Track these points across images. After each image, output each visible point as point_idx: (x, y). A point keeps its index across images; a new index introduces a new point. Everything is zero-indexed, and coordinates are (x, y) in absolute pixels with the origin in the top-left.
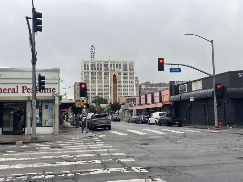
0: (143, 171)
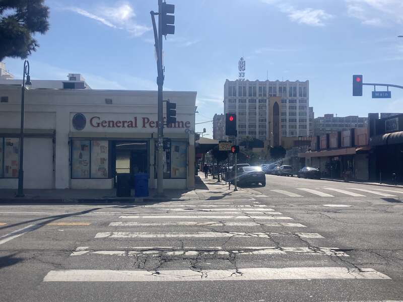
0: (340, 254)
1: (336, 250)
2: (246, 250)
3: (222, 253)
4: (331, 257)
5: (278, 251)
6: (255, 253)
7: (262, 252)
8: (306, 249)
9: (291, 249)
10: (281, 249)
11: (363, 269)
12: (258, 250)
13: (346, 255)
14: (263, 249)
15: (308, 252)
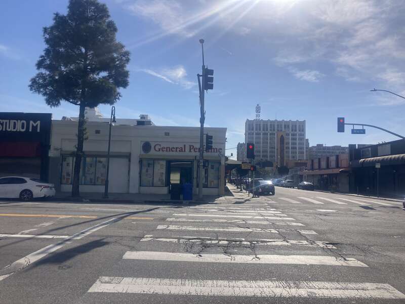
0: (330, 246)
1: (327, 244)
2: (262, 242)
3: (245, 243)
4: (323, 248)
5: (285, 243)
6: (269, 244)
7: (273, 243)
8: (305, 242)
9: (294, 242)
10: (287, 242)
11: (347, 259)
12: (271, 242)
13: (334, 248)
14: (274, 241)
15: (306, 244)
